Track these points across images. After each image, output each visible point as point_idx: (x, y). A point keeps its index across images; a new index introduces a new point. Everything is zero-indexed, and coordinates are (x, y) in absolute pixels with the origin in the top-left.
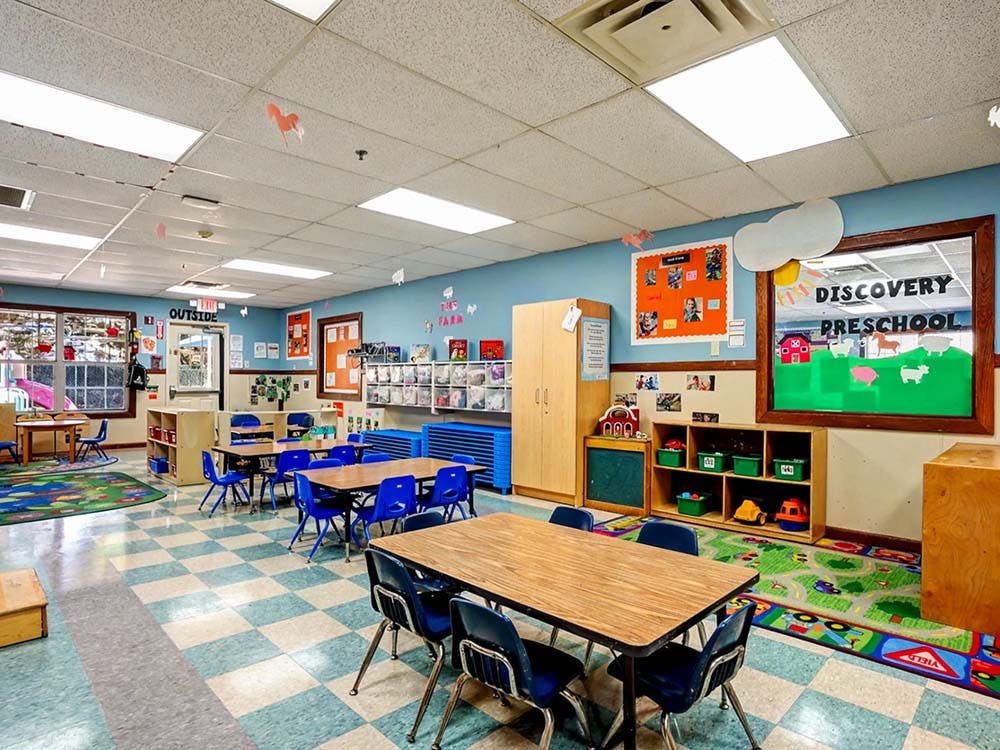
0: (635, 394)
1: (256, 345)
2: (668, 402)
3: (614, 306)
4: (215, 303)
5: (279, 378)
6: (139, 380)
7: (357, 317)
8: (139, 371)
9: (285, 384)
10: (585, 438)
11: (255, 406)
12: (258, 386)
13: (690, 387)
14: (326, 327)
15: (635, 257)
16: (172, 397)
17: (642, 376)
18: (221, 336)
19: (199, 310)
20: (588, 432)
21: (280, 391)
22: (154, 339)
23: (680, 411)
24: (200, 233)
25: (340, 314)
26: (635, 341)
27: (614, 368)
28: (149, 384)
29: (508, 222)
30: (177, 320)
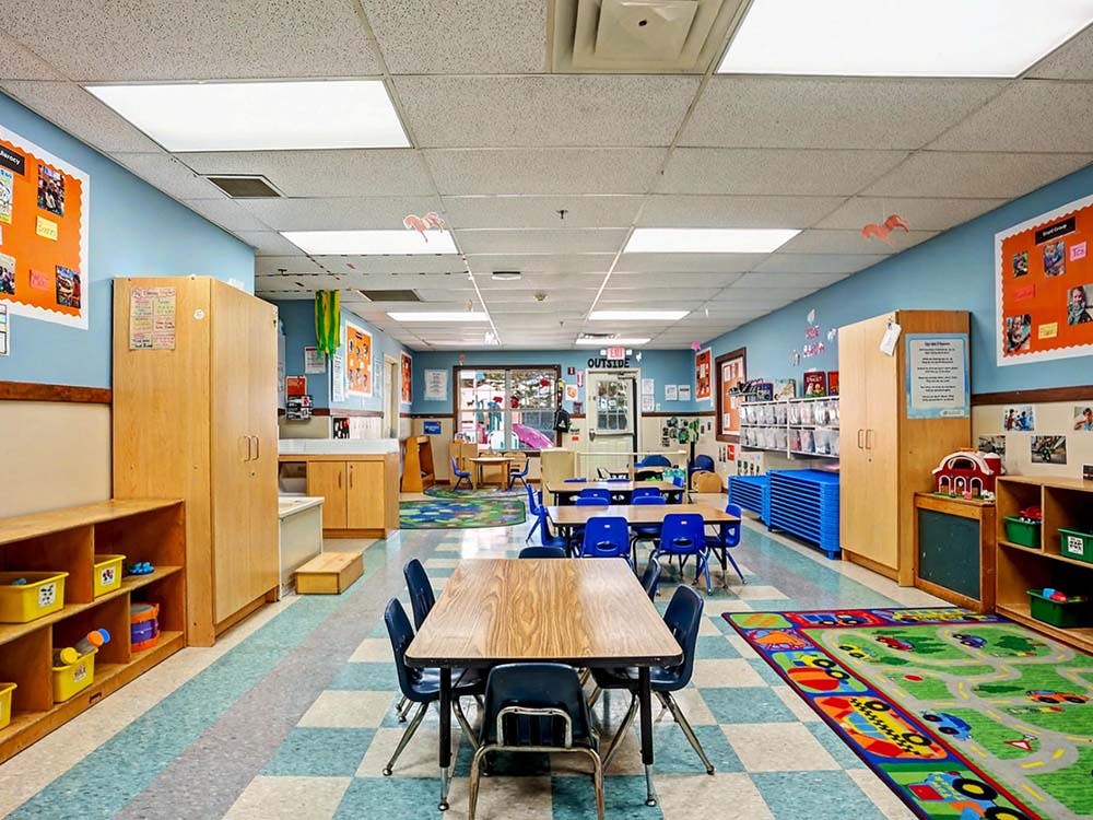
0: (1003, 437)
1: (667, 387)
2: (1048, 450)
3: (975, 313)
4: (623, 351)
5: (691, 420)
6: (562, 425)
7: (741, 353)
8: (562, 416)
9: (695, 425)
10: (916, 495)
11: (665, 448)
12: (670, 429)
13: (1078, 427)
14: (723, 365)
15: (1000, 237)
16: (592, 439)
17: (1012, 411)
18: (634, 380)
19: (609, 358)
20: (921, 487)
21: (692, 433)
22: (575, 387)
23: (1065, 463)
24: (537, 296)
25: (730, 351)
26: (1003, 360)
27: (976, 399)
28: (571, 427)
29: (793, 233)
30: (594, 369)
